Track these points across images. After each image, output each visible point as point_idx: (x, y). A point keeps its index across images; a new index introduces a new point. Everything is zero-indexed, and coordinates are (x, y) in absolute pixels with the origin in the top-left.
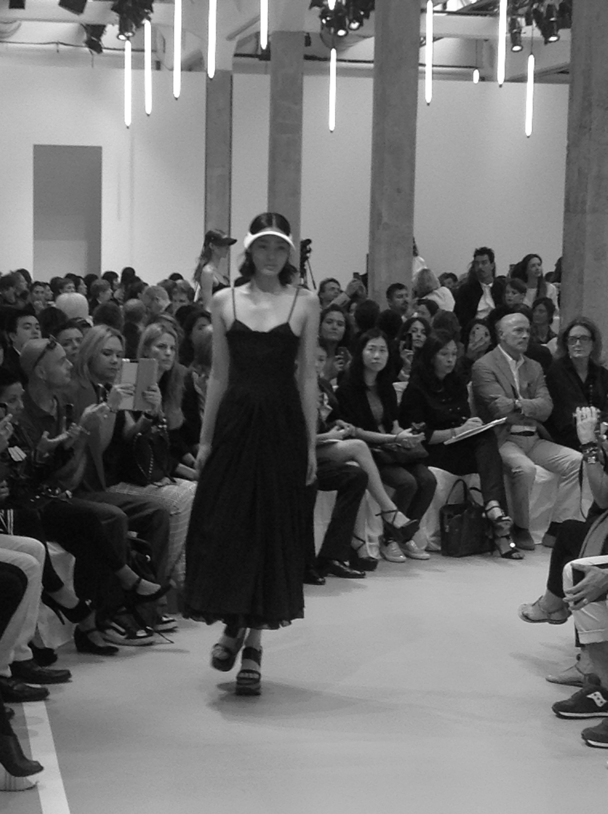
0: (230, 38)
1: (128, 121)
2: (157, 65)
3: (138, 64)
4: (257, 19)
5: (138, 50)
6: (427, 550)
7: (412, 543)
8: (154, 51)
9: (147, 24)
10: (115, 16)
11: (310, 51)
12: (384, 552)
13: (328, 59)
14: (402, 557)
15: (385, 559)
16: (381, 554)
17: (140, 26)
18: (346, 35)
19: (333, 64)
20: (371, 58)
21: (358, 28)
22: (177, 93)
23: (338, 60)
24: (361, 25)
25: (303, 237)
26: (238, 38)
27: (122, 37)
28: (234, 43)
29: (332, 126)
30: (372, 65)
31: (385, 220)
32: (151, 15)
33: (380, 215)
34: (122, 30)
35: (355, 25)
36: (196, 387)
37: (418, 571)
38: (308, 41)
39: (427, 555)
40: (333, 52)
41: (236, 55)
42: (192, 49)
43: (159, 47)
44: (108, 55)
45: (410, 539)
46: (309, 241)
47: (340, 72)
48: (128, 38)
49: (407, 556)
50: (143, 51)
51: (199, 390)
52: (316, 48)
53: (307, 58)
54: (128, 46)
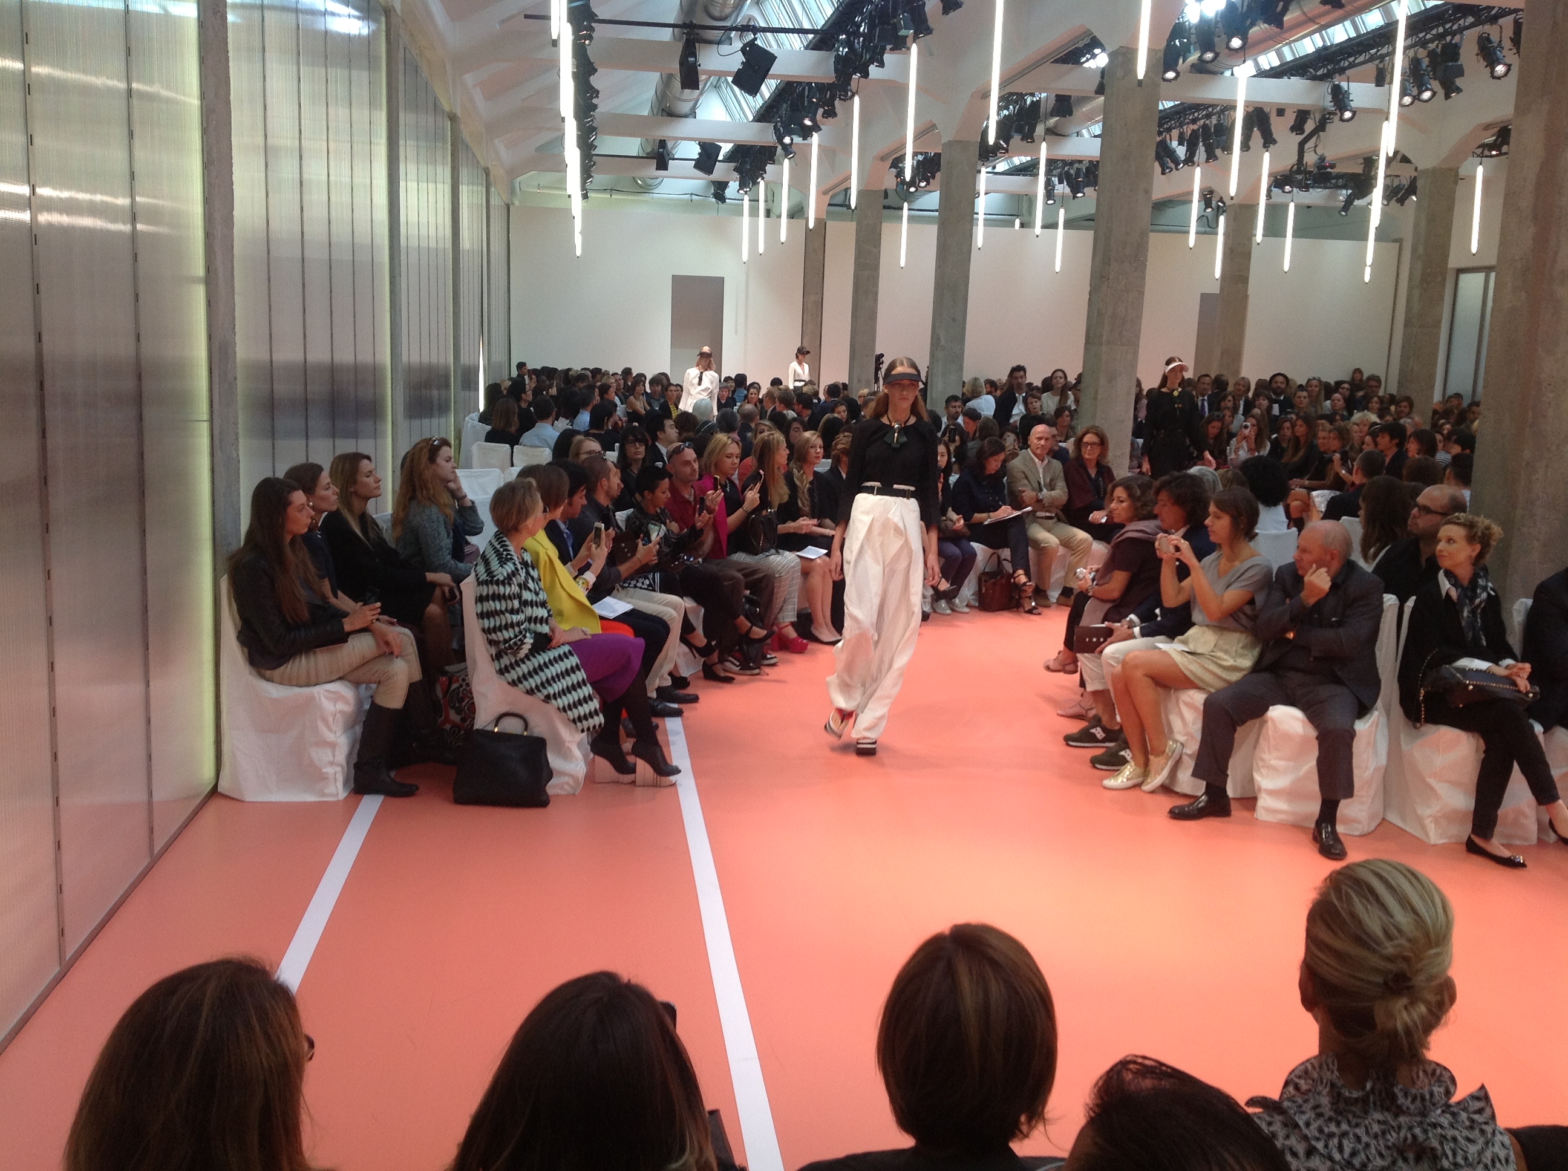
0: (825, 193)
1: (745, 258)
2: (768, 213)
3: (754, 212)
4: (848, 178)
5: (755, 200)
6: (968, 606)
7: (957, 601)
8: (766, 201)
9: (762, 184)
10: (737, 175)
11: (887, 202)
12: (935, 606)
13: (901, 209)
14: (949, 612)
15: (935, 611)
16: (932, 607)
17: (756, 183)
18: (916, 191)
19: (905, 212)
20: (937, 208)
21: (926, 186)
22: (783, 238)
23: (909, 209)
24: (928, 183)
25: (878, 352)
26: (831, 193)
27: (741, 192)
28: (828, 197)
29: (903, 263)
30: (937, 213)
31: (943, 342)
32: (764, 175)
33: (939, 339)
34: (741, 187)
35: (923, 184)
36: (795, 479)
37: (959, 624)
38: (886, 194)
39: (967, 610)
40: (906, 205)
41: (829, 205)
42: (796, 200)
43: (770, 198)
44: (731, 204)
45: (955, 597)
46: (882, 355)
47: (911, 219)
48: (746, 192)
49: (953, 610)
50: (758, 201)
51: (798, 483)
52: (892, 200)
53: (885, 207)
54: (746, 198)
